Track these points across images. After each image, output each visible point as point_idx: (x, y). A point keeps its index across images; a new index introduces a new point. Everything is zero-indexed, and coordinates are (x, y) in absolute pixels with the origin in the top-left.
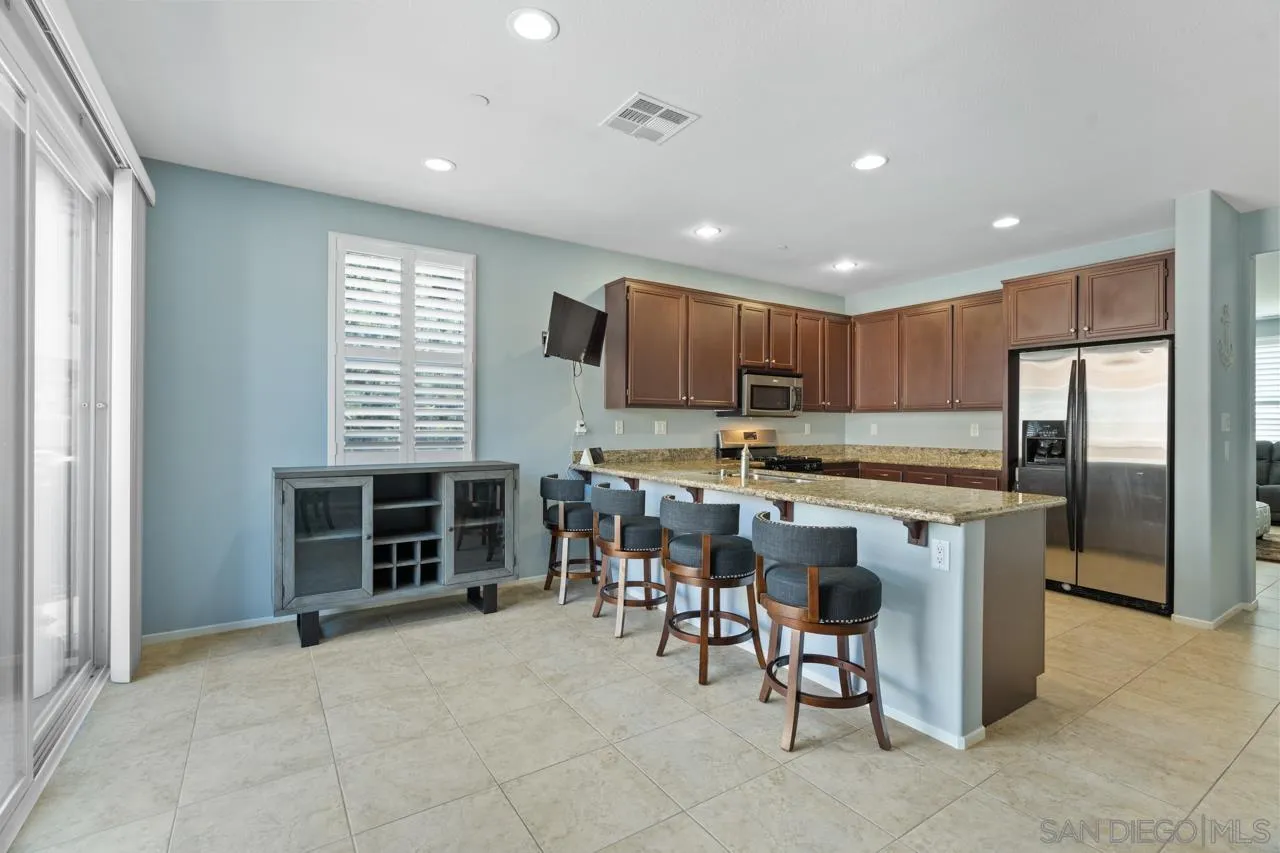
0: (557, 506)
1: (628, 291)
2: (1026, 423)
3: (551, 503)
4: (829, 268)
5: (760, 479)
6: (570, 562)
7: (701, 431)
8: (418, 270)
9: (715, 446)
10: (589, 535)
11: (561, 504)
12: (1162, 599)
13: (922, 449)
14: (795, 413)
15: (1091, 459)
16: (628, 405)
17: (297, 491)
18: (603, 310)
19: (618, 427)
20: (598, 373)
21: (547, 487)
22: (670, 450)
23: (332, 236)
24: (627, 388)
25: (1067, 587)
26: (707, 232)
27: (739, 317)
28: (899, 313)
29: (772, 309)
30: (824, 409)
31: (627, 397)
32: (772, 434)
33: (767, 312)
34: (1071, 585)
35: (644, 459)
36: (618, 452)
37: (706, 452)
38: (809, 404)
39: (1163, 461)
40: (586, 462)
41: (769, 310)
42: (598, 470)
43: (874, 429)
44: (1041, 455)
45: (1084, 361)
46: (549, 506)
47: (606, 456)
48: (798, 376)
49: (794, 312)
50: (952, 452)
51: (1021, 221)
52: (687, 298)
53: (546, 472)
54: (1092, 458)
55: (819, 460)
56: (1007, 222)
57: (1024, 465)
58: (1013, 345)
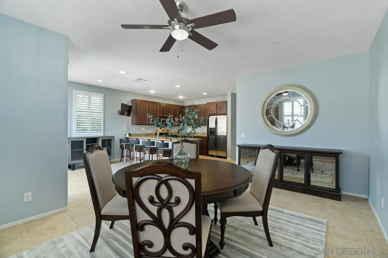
0: (123, 145)
1: (136, 102)
2: (210, 128)
3: (122, 144)
4: (178, 97)
6: (126, 156)
7: (152, 130)
8: (92, 97)
9: (155, 133)
10: (129, 149)
11: (124, 144)
12: (226, 156)
16: (136, 125)
17: (72, 141)
18: (131, 105)
19: (134, 129)
20: (130, 118)
21: (121, 141)
22: (145, 133)
23: (74, 91)
24: (136, 121)
25: (215, 156)
26: (152, 92)
27: (160, 106)
31: (136, 123)
32: (167, 130)
35: (140, 135)
36: (134, 134)
37: (153, 134)
40: (128, 136)
41: (166, 105)
42: (130, 137)
44: (212, 134)
45: (217, 117)
46: (121, 144)
47: (132, 135)
49: (172, 106)
50: (202, 133)
51: (207, 94)
52: (149, 103)
53: (121, 138)
54: (218, 134)
56: (205, 94)
57: (209, 136)
58: (208, 114)
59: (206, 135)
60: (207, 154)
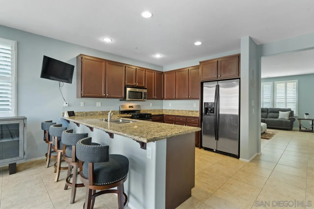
1: (82, 59)
2: (205, 103)
4: (153, 56)
5: (122, 121)
7: (114, 105)
9: (119, 110)
12: (237, 154)
13: (182, 110)
14: (144, 100)
15: (221, 113)
16: (82, 97)
19: (82, 104)
22: (102, 112)
24: (81, 91)
25: (215, 151)
26: (107, 40)
27: (125, 70)
28: (175, 71)
29: (137, 68)
30: (154, 99)
31: (81, 94)
32: (139, 106)
33: (135, 69)
34: (216, 150)
35: (92, 114)
36: (82, 112)
37: (116, 112)
38: (149, 97)
39: (238, 113)
40: (66, 116)
41: (136, 68)
43: (170, 105)
44: (208, 112)
45: (219, 85)
47: (76, 114)
48: (146, 89)
49: (144, 70)
50: (189, 111)
51: (202, 43)
52: (106, 62)
55: (151, 114)
56: (198, 43)
57: (204, 115)
58: (202, 81)
59: (198, 115)
60: (199, 144)
